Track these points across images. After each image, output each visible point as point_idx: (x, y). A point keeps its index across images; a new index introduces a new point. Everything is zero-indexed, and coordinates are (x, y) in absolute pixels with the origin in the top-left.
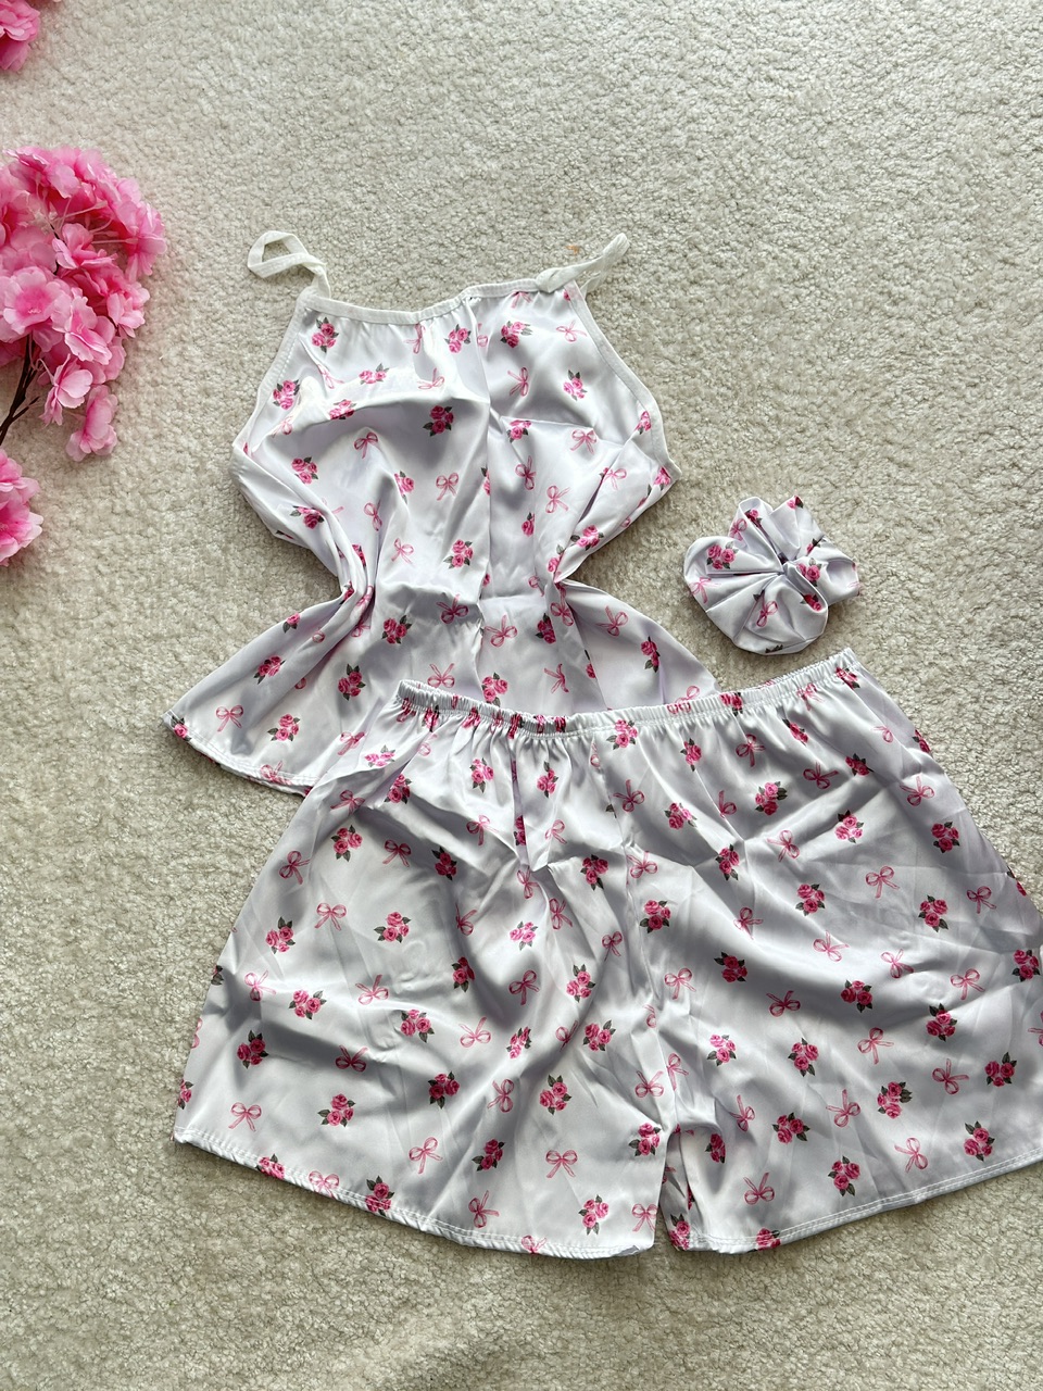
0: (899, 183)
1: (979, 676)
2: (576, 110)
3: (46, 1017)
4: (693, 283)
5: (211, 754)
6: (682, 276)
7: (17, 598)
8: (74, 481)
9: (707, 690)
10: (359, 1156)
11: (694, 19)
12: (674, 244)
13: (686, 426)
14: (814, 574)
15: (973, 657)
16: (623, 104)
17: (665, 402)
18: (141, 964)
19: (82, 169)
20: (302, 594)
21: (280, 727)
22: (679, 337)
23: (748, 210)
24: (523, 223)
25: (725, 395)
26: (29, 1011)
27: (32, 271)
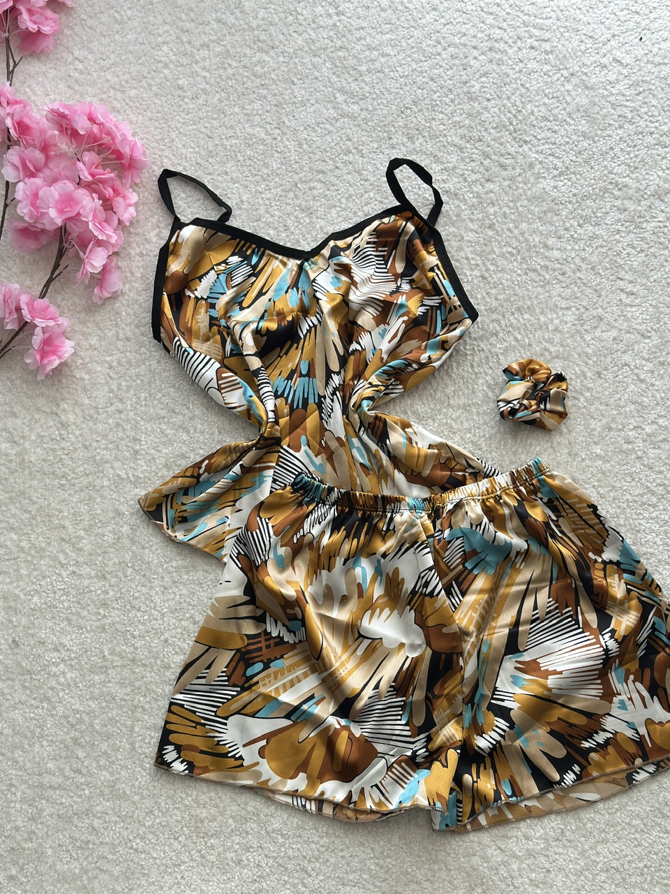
2: (408, 70)
3: (88, 667)
4: (488, 180)
6: (480, 176)
7: (59, 396)
8: (92, 319)
11: (482, 10)
12: (474, 156)
16: (438, 67)
18: (147, 632)
19: (94, 116)
22: (480, 216)
24: (376, 146)
25: (511, 252)
26: (76, 663)
27: (65, 184)
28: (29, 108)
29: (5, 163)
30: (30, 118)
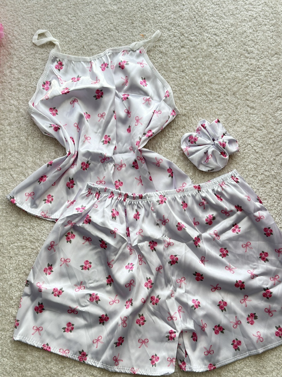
0: (250, 13)
1: (278, 178)
5: (24, 208)
9: (189, 184)
10: (76, 343)
13: (180, 96)
14: (224, 145)
15: (275, 172)
17: (174, 87)
20: (54, 154)
21: (47, 199)
23: (200, 22)
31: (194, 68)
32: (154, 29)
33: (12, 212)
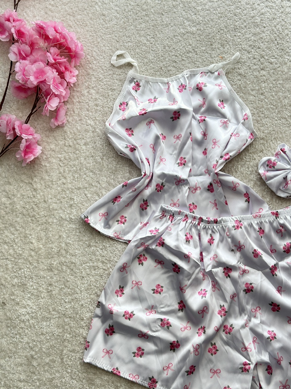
2: (223, 10)
3: (41, 317)
4: (262, 69)
5: (97, 228)
6: (258, 67)
7: (33, 174)
8: (52, 135)
9: (266, 210)
10: (146, 368)
12: (256, 56)
13: (259, 119)
16: (239, 8)
17: (252, 110)
18: (73, 300)
19: (57, 29)
20: (128, 174)
21: (120, 220)
22: (257, 88)
23: (281, 45)
24: (204, 48)
25: (273, 108)
26: (35, 315)
27: (40, 63)
28: (23, 23)
29: (10, 51)
30: (24, 28)
31: (273, 91)
32: (233, 51)
33: (85, 232)
